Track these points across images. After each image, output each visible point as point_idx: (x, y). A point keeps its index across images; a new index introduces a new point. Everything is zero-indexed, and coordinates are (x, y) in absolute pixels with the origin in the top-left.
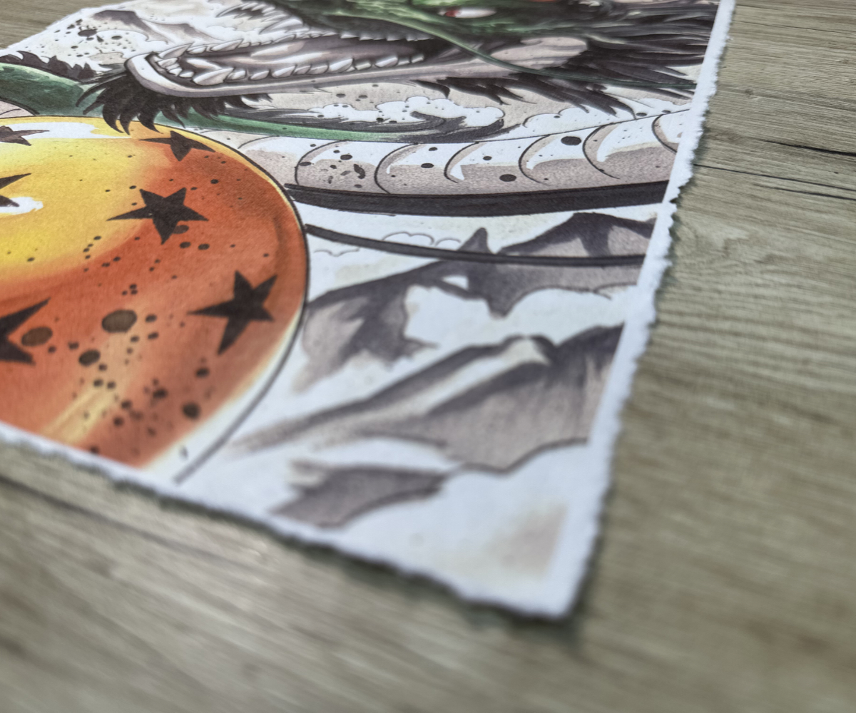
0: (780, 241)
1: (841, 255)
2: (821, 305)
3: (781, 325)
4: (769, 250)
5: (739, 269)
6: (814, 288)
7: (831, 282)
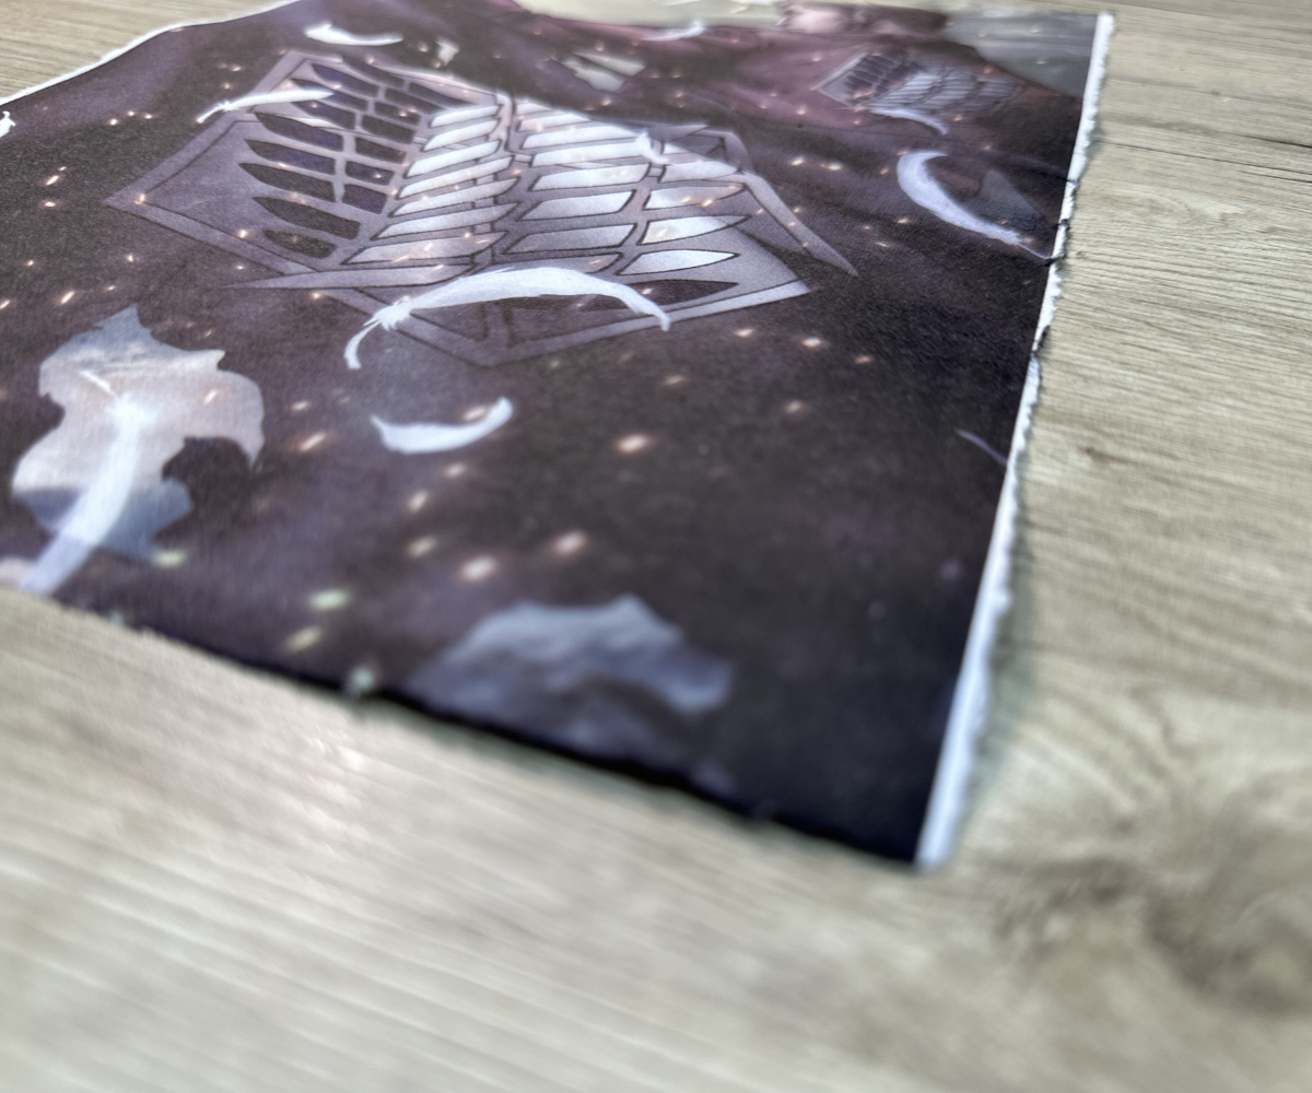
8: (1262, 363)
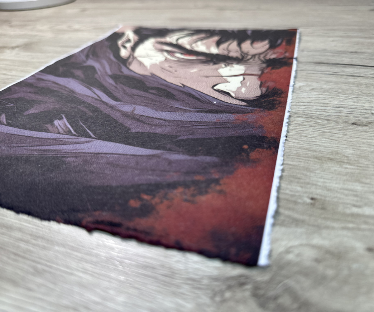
0: (315, 85)
1: (333, 87)
2: (328, 98)
3: (317, 103)
4: (312, 88)
5: (304, 92)
6: (326, 95)
7: (331, 93)
8: (305, 128)
